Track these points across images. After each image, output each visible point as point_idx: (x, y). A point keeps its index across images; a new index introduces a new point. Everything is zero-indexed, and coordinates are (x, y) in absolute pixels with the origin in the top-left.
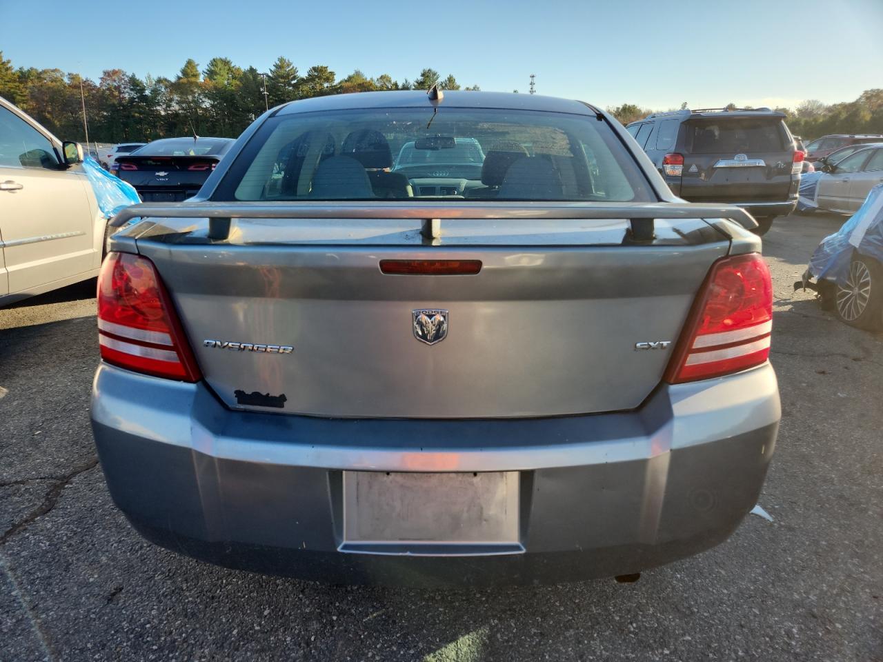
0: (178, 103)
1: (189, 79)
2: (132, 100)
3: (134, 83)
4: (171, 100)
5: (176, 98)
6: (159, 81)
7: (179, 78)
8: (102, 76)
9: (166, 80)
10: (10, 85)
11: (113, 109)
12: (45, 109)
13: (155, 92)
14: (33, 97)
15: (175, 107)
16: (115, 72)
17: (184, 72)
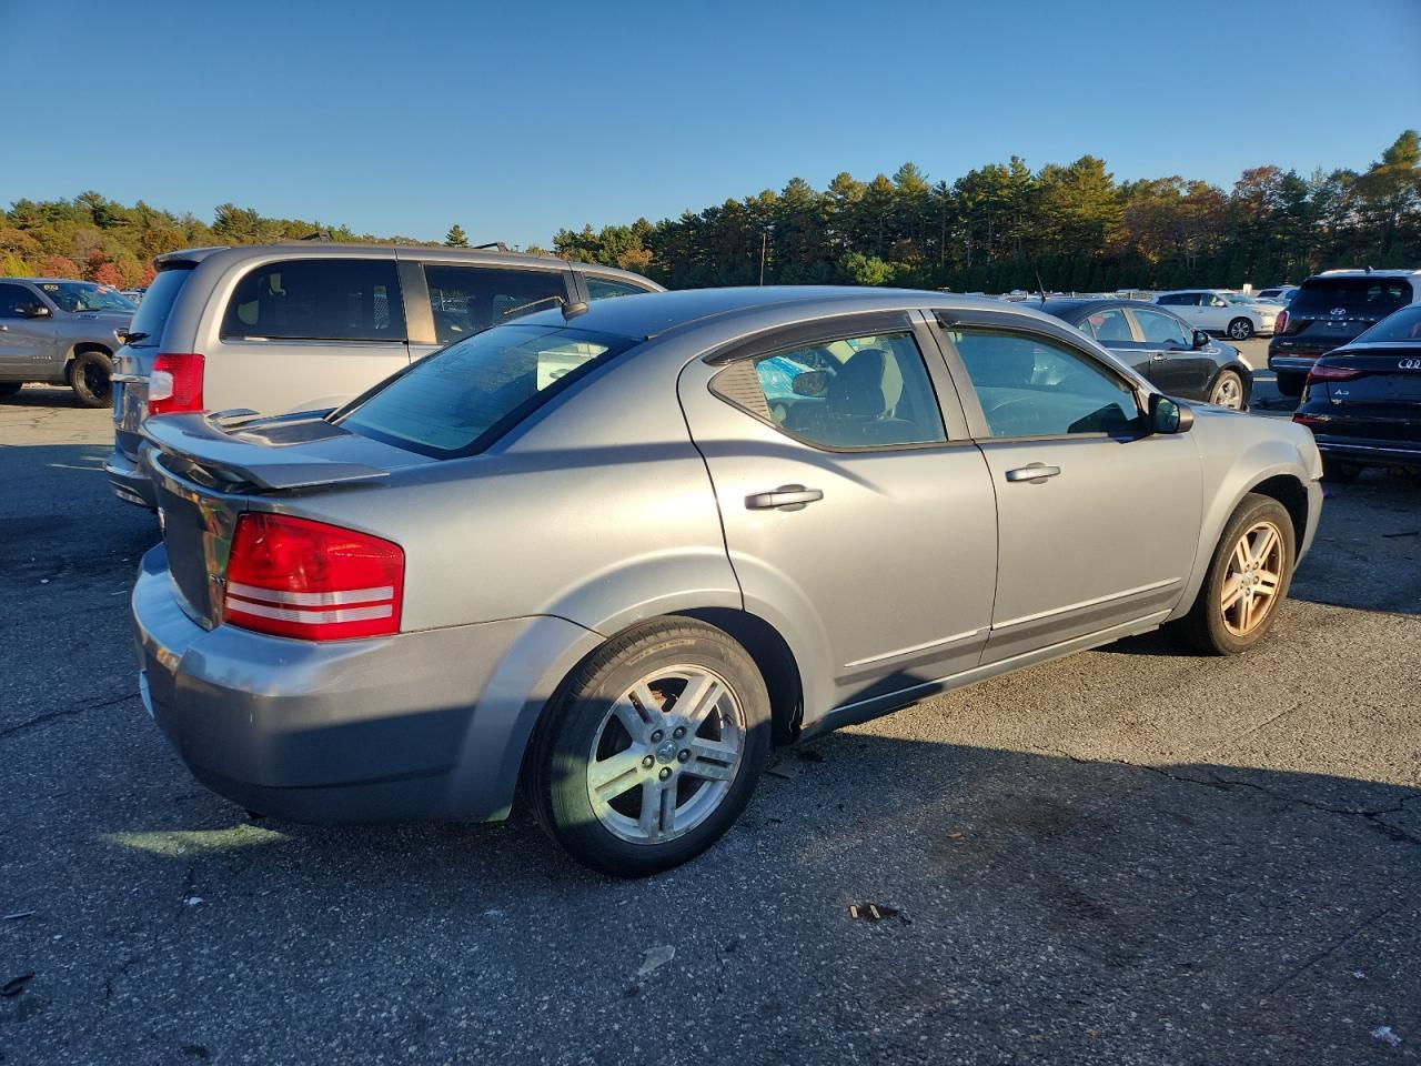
0: (1362, 210)
1: (1396, 166)
2: (1278, 213)
3: (1291, 186)
4: (1349, 206)
5: (1360, 202)
6: (1336, 177)
7: (1376, 167)
8: (1239, 179)
9: (1348, 173)
10: (1104, 208)
11: (1244, 230)
12: (1140, 238)
13: (1323, 195)
14: (1129, 222)
15: (1354, 217)
16: (1262, 171)
17: (1390, 156)
